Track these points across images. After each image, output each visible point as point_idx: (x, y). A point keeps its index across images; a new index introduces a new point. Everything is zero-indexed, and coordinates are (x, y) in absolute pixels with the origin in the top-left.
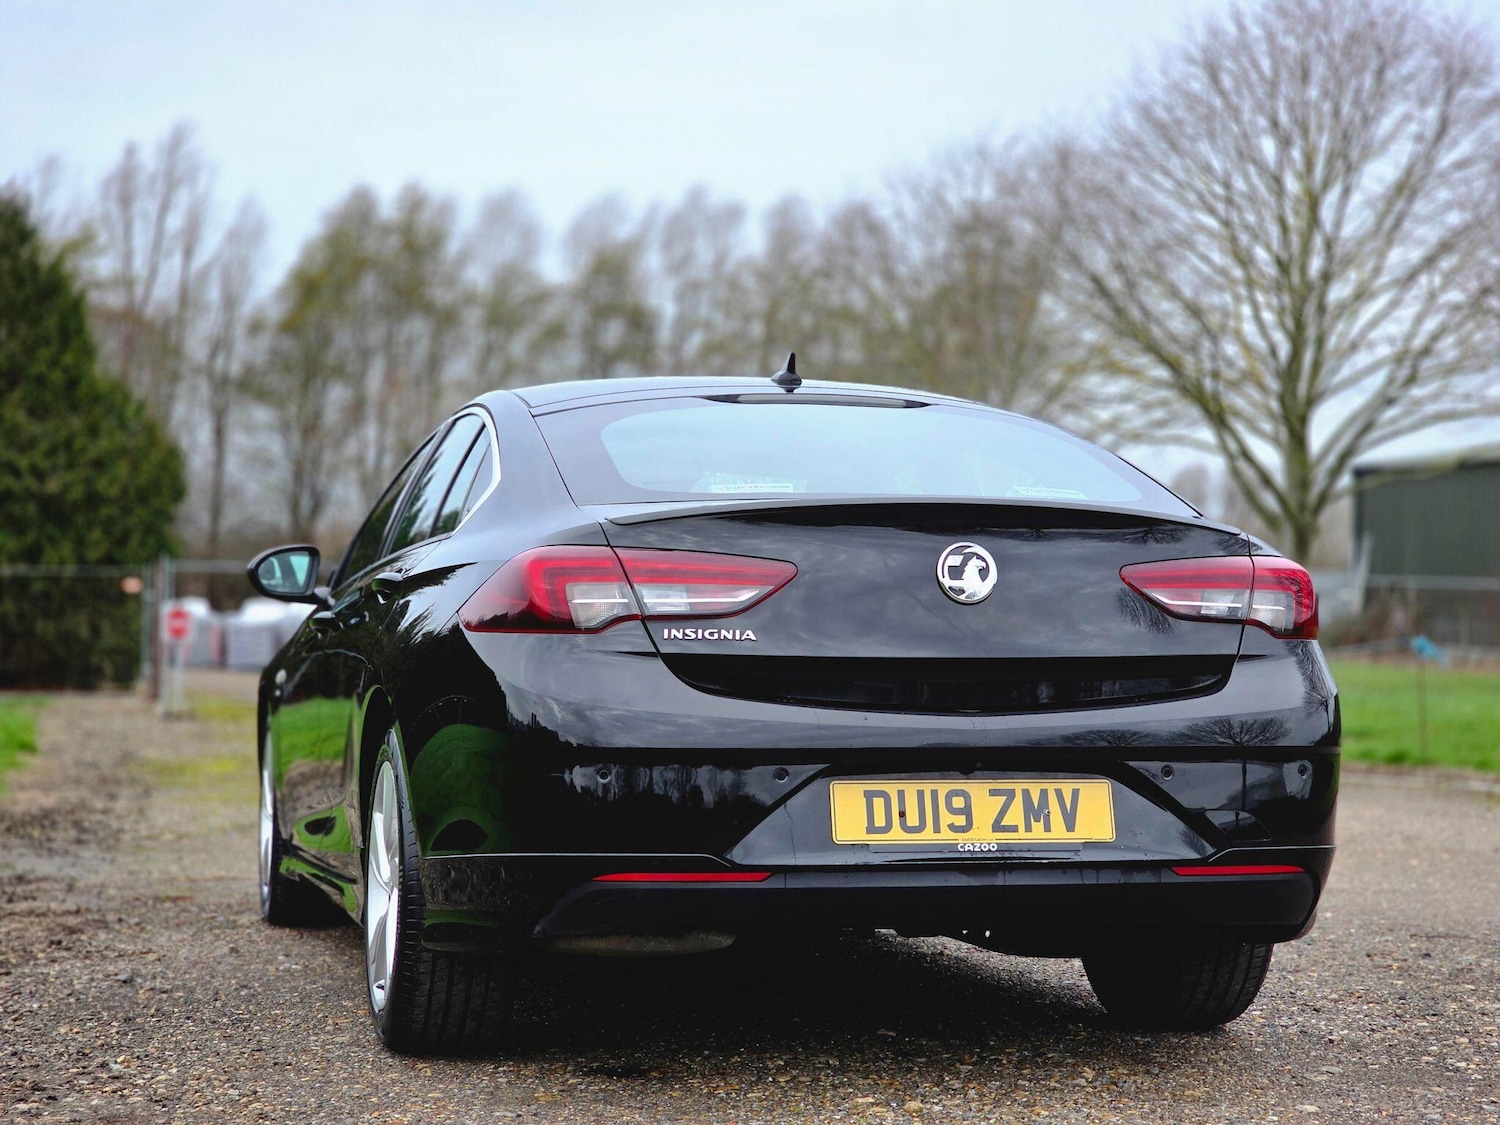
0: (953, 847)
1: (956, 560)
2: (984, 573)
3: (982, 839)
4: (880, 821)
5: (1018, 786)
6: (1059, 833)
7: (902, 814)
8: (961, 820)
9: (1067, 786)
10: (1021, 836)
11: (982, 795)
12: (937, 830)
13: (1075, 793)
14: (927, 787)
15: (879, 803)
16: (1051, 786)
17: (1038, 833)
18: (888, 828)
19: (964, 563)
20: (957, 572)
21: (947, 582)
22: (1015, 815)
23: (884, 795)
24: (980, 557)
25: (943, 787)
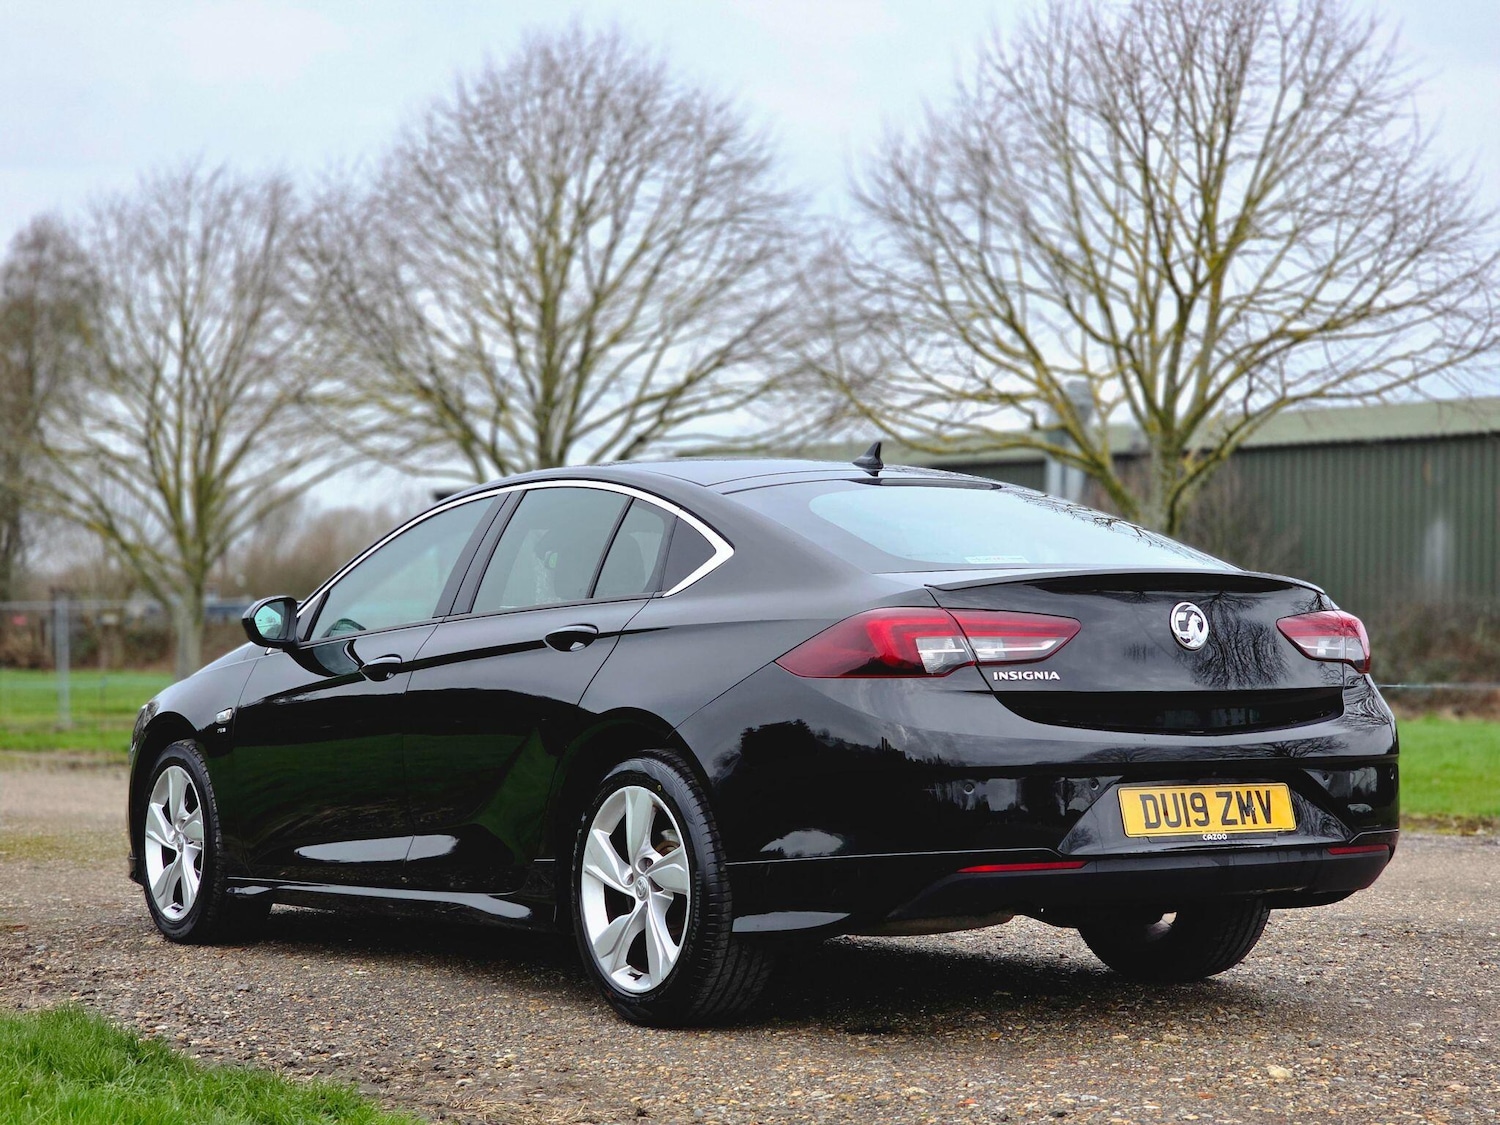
0: (1199, 838)
1: (1182, 616)
2: (1200, 626)
3: (1215, 832)
4: (1153, 820)
5: (1233, 789)
6: (1262, 825)
7: (1166, 814)
8: (1201, 817)
9: (1263, 788)
10: (1239, 828)
11: (1213, 796)
12: (1188, 825)
13: (1268, 793)
14: (1178, 791)
15: (1150, 803)
16: (1253, 788)
17: (1249, 826)
18: (1157, 825)
19: (1188, 618)
20: (1184, 626)
21: (1177, 631)
22: (1234, 812)
23: (1152, 798)
24: (1196, 614)
25: (1189, 791)
